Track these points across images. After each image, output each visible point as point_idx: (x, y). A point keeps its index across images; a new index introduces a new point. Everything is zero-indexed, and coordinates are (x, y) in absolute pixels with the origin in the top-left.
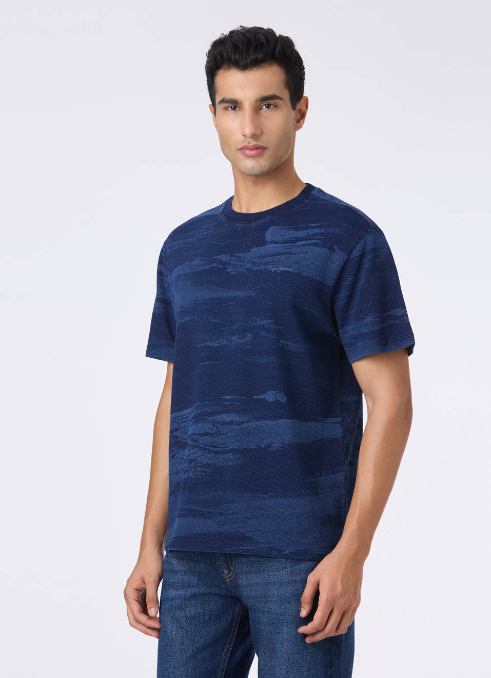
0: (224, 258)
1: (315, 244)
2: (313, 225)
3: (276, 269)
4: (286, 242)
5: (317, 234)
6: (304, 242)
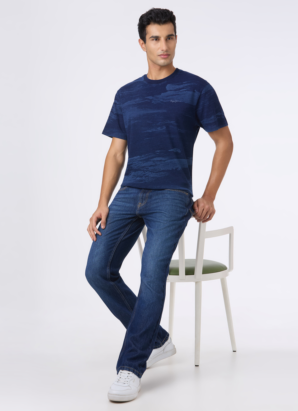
0: (150, 98)
1: (187, 90)
2: (184, 82)
3: (174, 101)
4: (176, 90)
5: (187, 86)
6: (183, 90)
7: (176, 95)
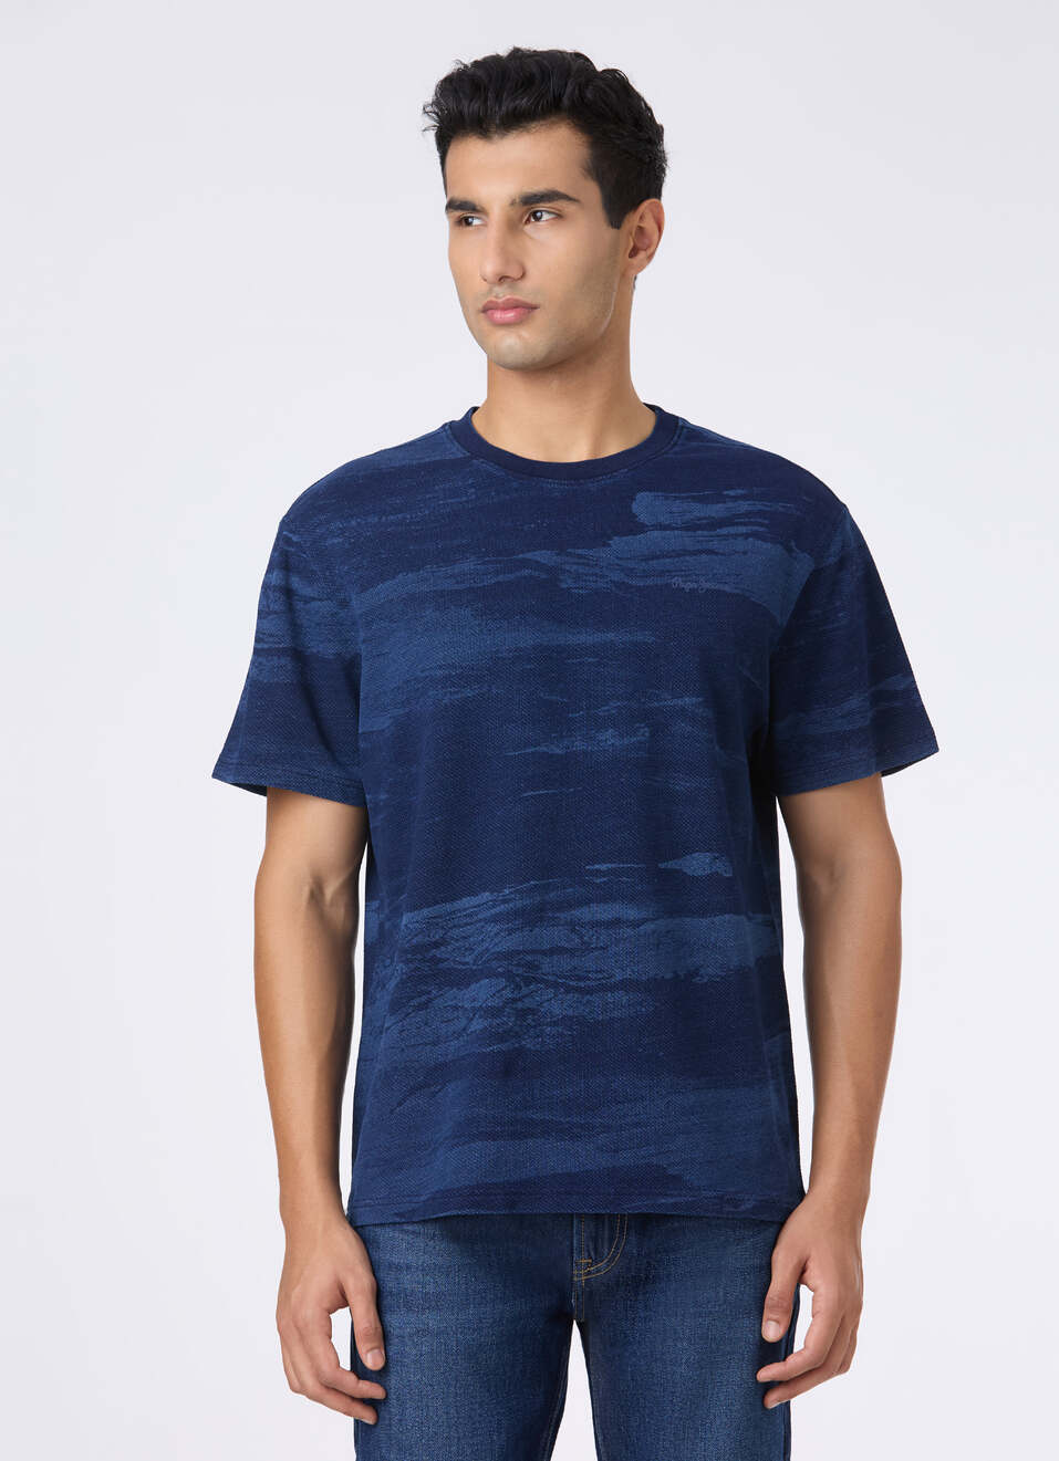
1: (755, 536)
7: (700, 552)
